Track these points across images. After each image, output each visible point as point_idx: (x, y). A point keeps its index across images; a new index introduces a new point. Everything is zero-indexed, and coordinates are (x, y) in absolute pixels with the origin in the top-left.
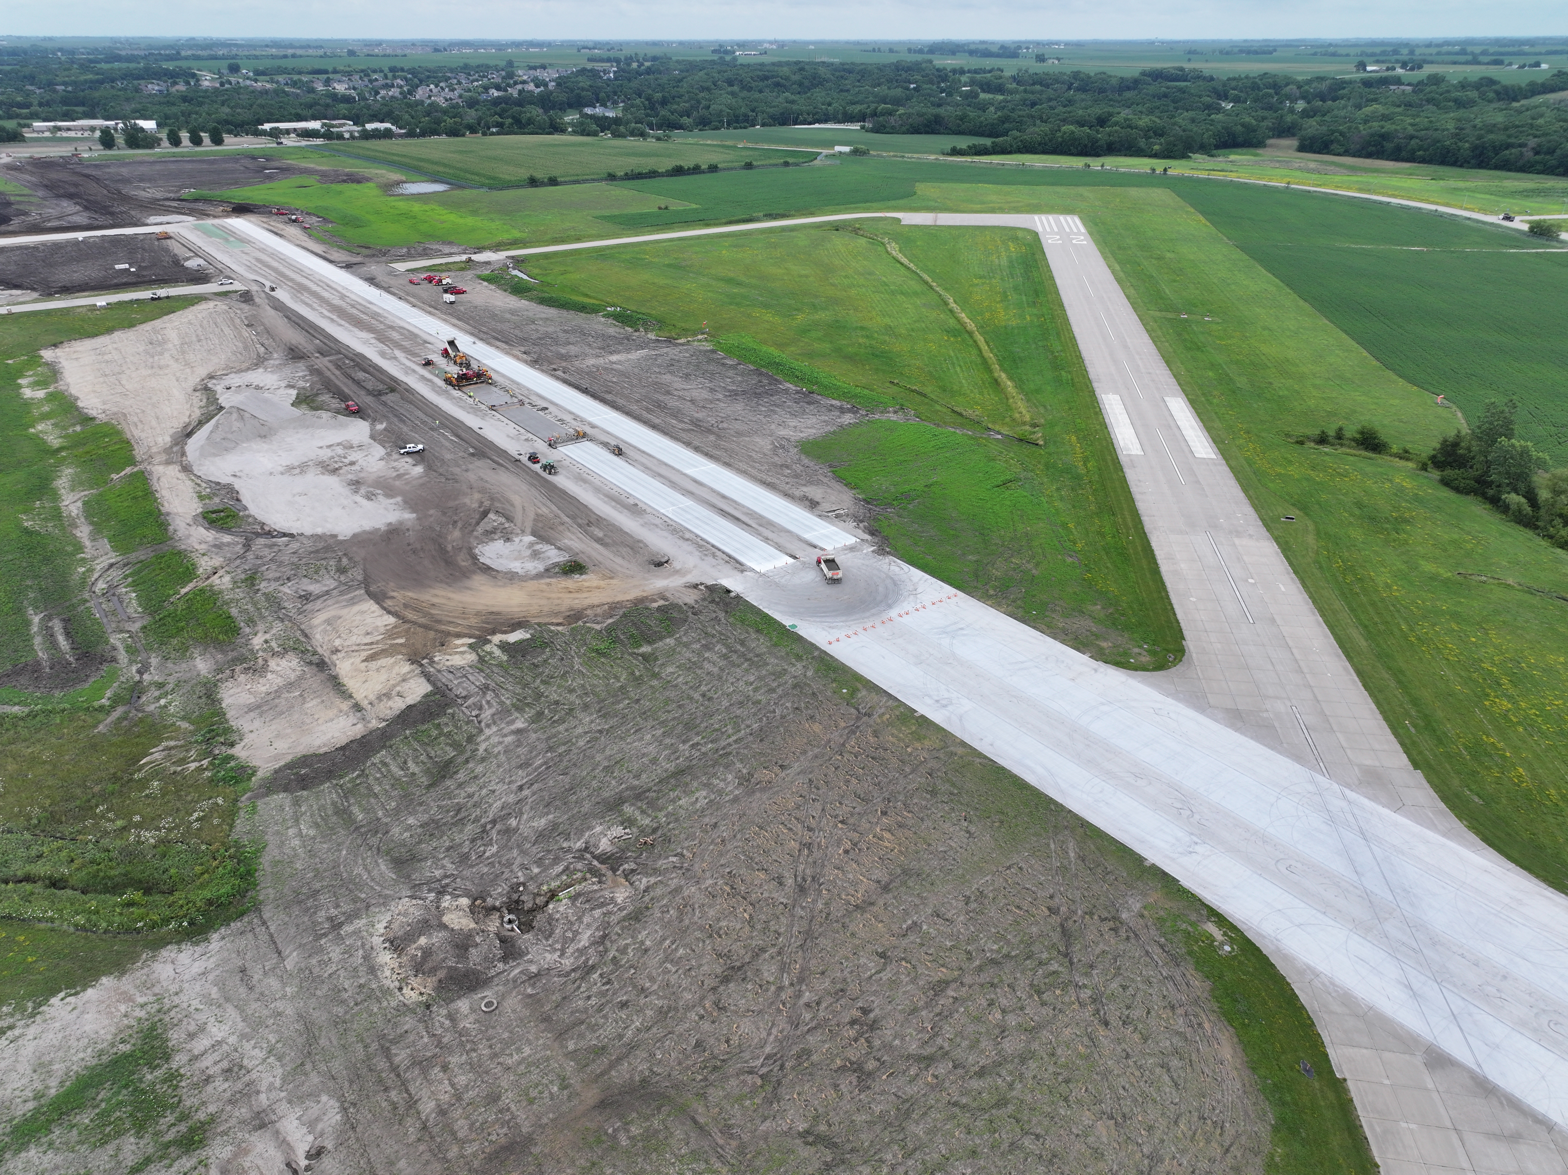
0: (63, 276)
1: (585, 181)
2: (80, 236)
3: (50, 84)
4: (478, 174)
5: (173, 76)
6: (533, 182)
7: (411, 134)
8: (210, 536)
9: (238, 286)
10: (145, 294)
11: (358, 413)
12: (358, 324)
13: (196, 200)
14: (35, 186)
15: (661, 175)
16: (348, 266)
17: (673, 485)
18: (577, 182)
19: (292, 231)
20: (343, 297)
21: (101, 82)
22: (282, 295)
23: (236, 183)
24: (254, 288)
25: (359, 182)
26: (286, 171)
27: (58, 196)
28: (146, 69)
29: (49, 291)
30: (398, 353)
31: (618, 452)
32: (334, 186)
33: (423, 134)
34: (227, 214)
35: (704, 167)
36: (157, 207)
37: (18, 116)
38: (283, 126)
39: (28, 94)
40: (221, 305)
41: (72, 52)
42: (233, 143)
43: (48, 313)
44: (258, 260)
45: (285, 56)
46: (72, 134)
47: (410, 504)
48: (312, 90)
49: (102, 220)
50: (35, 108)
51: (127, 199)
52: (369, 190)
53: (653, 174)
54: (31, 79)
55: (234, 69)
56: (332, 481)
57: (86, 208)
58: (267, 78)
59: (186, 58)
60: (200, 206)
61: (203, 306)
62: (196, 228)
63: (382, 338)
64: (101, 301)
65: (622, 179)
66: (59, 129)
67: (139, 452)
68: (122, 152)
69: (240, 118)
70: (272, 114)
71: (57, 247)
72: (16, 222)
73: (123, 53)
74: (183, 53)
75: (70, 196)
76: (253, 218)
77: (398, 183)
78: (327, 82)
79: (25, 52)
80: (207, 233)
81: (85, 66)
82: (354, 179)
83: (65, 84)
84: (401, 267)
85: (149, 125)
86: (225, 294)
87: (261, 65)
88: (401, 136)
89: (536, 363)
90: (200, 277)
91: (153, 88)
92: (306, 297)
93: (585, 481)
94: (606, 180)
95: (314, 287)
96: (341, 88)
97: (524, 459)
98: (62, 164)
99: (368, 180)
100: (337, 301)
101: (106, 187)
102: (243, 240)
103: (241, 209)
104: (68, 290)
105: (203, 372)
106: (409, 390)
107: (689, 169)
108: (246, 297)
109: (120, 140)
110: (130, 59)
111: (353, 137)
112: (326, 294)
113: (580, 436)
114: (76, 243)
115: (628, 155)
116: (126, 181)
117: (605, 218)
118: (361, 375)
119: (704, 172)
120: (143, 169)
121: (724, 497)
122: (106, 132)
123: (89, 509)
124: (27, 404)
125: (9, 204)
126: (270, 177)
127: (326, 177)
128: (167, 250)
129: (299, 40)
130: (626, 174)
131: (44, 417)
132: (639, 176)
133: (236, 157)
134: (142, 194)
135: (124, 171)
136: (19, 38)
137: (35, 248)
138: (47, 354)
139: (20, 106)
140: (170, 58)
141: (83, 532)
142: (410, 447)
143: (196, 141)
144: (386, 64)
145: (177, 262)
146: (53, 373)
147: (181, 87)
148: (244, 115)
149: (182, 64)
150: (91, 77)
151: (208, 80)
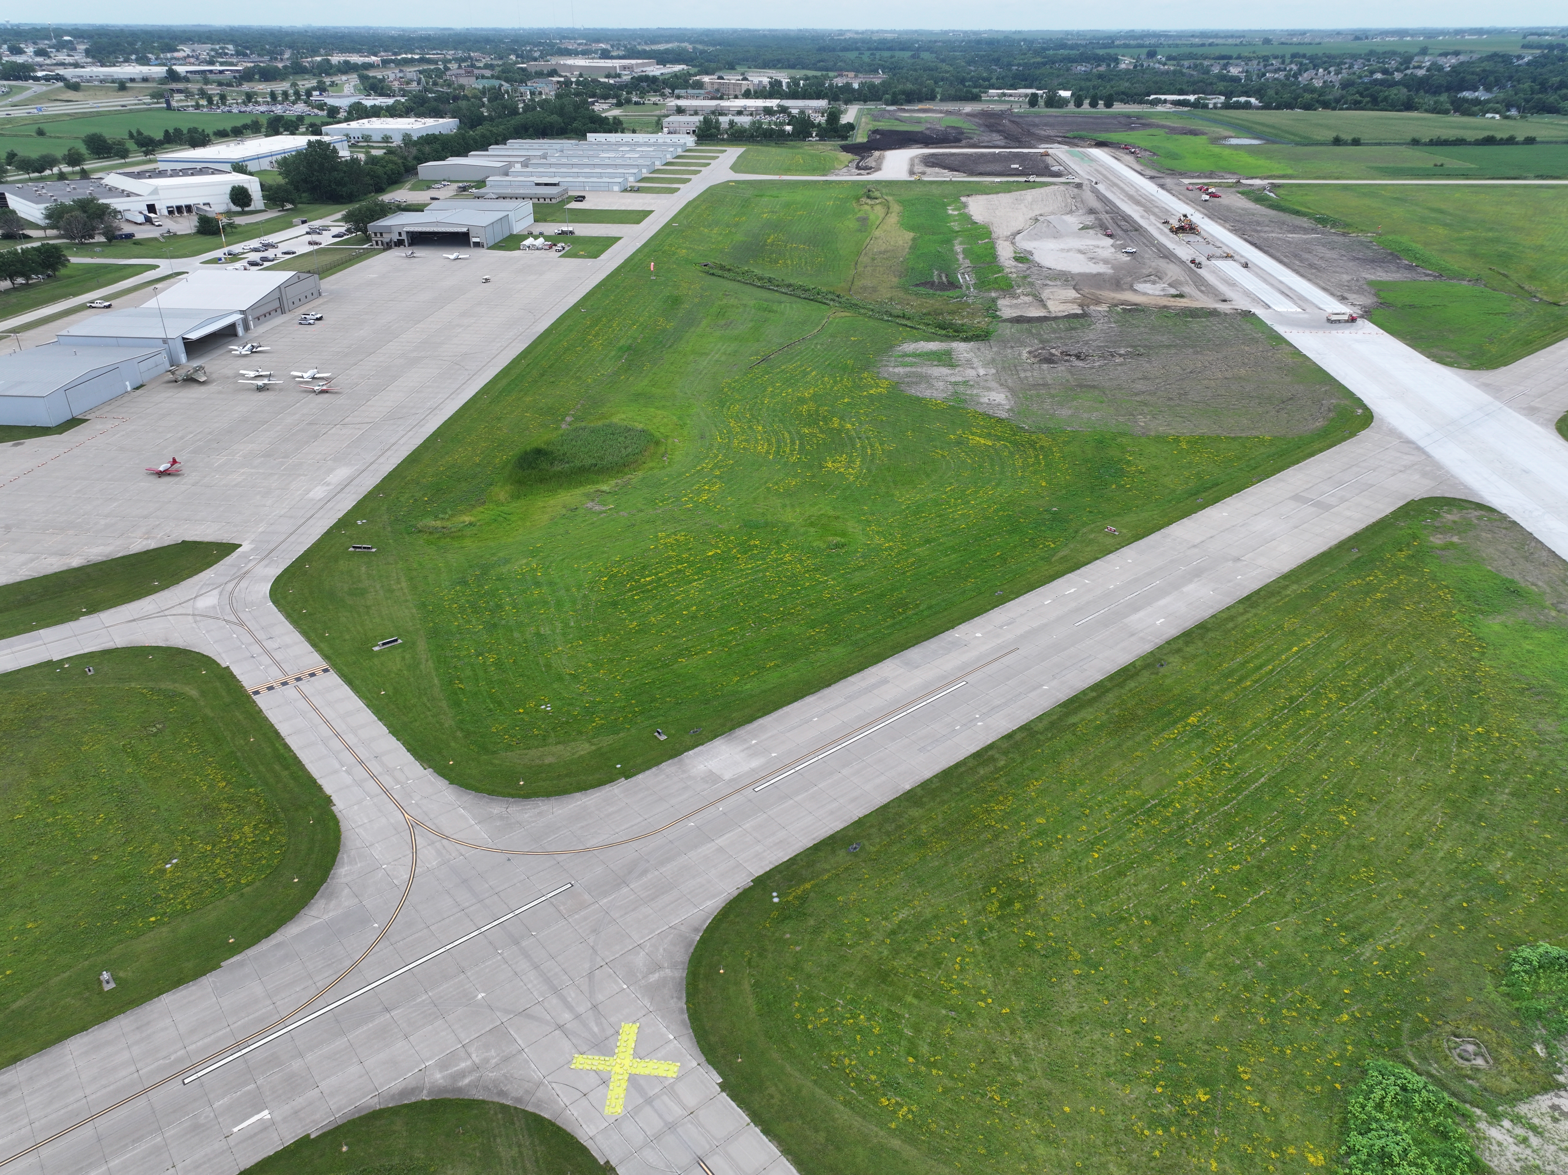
0: (981, 169)
1: (1386, 144)
2: (997, 151)
3: (1010, 65)
4: (1293, 134)
5: (1099, 60)
6: (1337, 142)
8: (1015, 263)
9: (1077, 180)
10: (1023, 179)
11: (1110, 236)
12: (1138, 203)
13: (1075, 138)
14: (979, 125)
15: (1470, 144)
16: (1152, 178)
17: (1265, 281)
18: (1380, 144)
19: (1129, 159)
20: (1137, 190)
21: (1044, 64)
22: (1101, 187)
23: (1107, 131)
24: (1086, 182)
25: (1196, 134)
26: (1145, 126)
27: (992, 131)
28: (1081, 54)
29: (972, 173)
30: (1152, 218)
31: (1246, 266)
32: (1176, 137)
34: (1090, 146)
35: (1520, 138)
36: (1049, 140)
37: (980, 86)
38: (1163, 97)
39: (991, 72)
40: (1062, 188)
41: (1032, 42)
42: (1118, 108)
43: (969, 182)
44: (1096, 170)
45: (1203, 45)
46: (1012, 99)
47: (1113, 268)
48: (1207, 72)
49: (1013, 144)
50: (994, 80)
51: (1030, 134)
52: (1201, 140)
53: (1460, 142)
54: (997, 61)
55: (1151, 55)
56: (1081, 256)
57: (1006, 138)
58: (1175, 62)
59: (1118, 47)
60: (1076, 141)
61: (1052, 187)
62: (1067, 152)
63: (1147, 210)
64: (998, 179)
65: (1425, 144)
66: (1004, 95)
67: (994, 236)
68: (1041, 109)
69: (1135, 91)
70: (1161, 88)
71: (983, 155)
72: (964, 142)
73: (1070, 42)
74: (1117, 43)
75: (998, 131)
76: (1106, 149)
77: (1226, 138)
78: (1225, 66)
79: (998, 41)
80: (1072, 155)
81: (1037, 53)
82: (1194, 133)
83: (1019, 65)
84: (1186, 181)
85: (1065, 94)
86: (1068, 183)
87: (1174, 52)
88: (1258, 108)
89: (1235, 231)
90: (1058, 175)
91: (1081, 68)
92: (1115, 189)
93: (1214, 272)
94: (1408, 144)
95: (1122, 185)
96: (1234, 71)
97: (1188, 262)
98: (1001, 115)
99: (1203, 134)
100: (1132, 192)
101: (1022, 128)
102: (1092, 160)
103: (1100, 144)
104: (981, 174)
105: (1038, 213)
106: (1146, 231)
107: (1502, 139)
108: (1079, 186)
109: (1041, 102)
110: (1072, 47)
111: (1215, 107)
112: (1127, 189)
113: (1228, 257)
114: (994, 154)
115: (1452, 127)
116: (1036, 125)
117: (1377, 168)
118: (1123, 223)
119: (1517, 143)
120: (1051, 120)
121: (1290, 289)
122: (1035, 96)
123: (964, 251)
124: (949, 215)
125: (963, 133)
126: (1133, 129)
127: (1173, 131)
128: (1044, 161)
129: (1223, 31)
130: (1431, 140)
131: (955, 221)
132: (1445, 143)
133: (1115, 116)
134: (1043, 133)
135: (1037, 120)
136: (997, 31)
137: (971, 155)
138: (963, 199)
139: (984, 80)
140: (1105, 46)
141: (961, 257)
142: (1129, 249)
143: (1093, 104)
144: (1288, 51)
145: (1047, 167)
146: (965, 206)
147: (1103, 68)
148: (1140, 88)
149: (1112, 51)
150: (1039, 59)
151: (1126, 63)
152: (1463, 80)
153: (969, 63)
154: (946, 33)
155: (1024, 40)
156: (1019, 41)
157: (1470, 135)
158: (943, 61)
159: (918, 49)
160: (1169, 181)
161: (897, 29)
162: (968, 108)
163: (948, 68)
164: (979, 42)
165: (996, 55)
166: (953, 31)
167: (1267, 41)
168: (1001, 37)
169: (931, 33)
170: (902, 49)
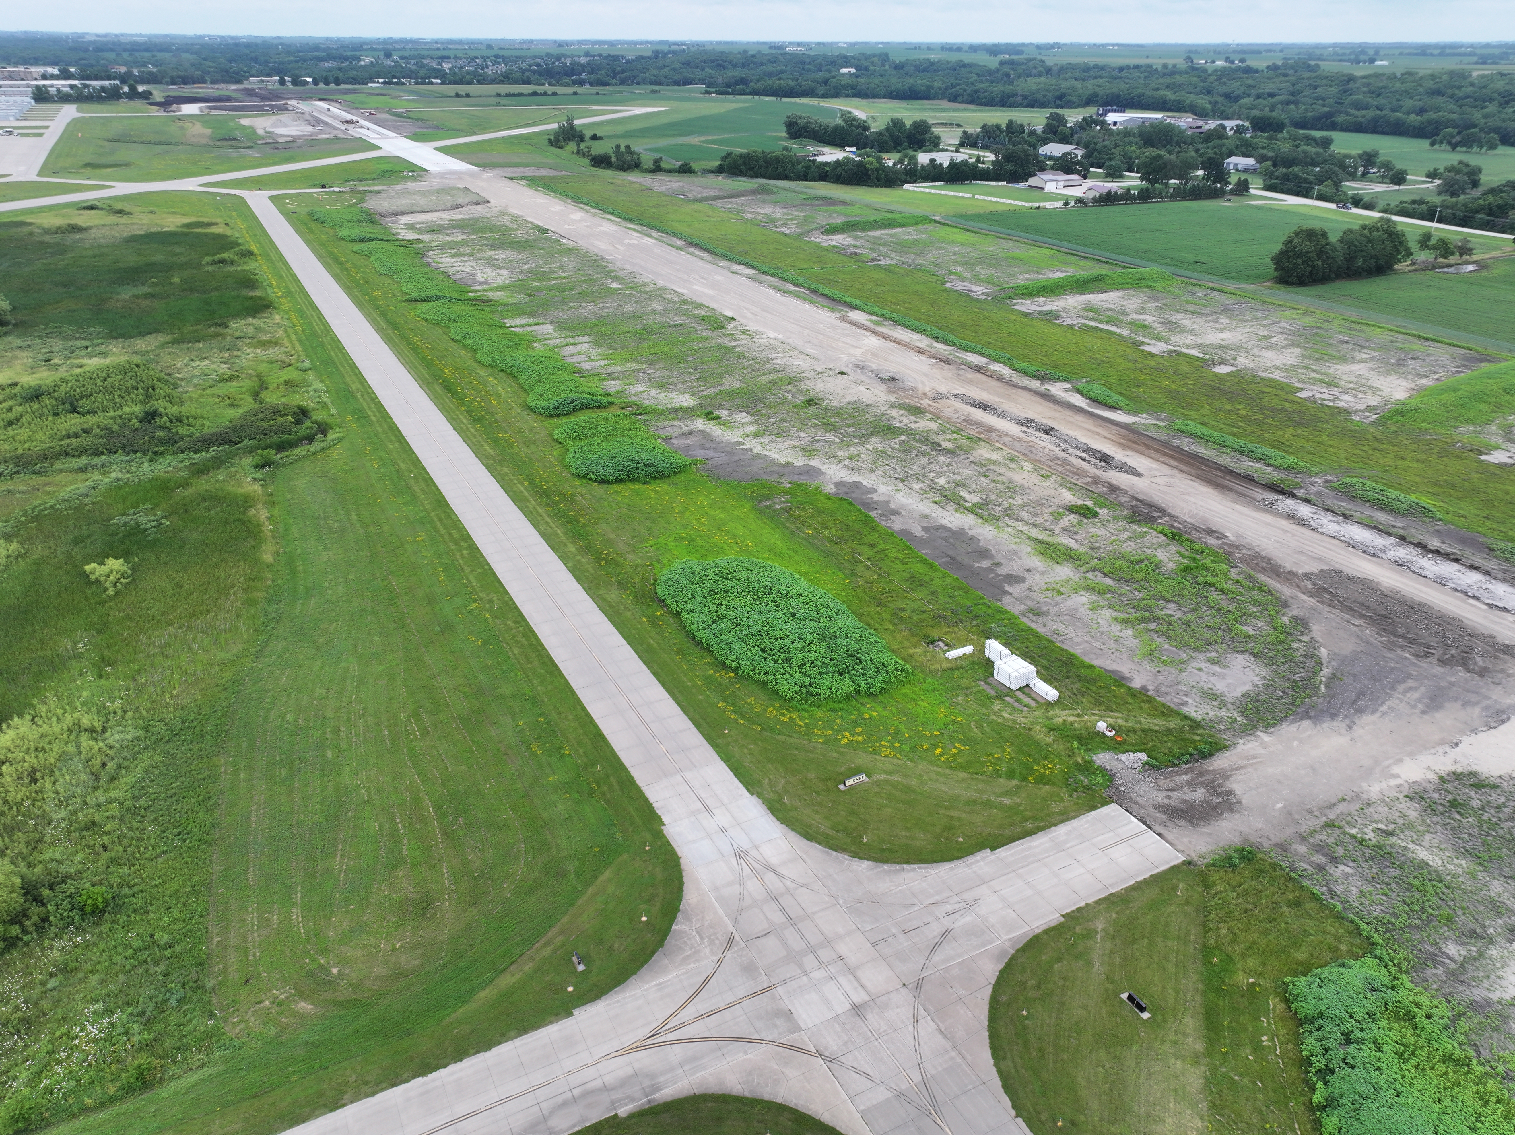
0: (245, 110)
2: (255, 103)
3: (266, 62)
4: (441, 95)
5: (344, 59)
6: (458, 96)
7: (442, 84)
9: (300, 112)
10: (272, 113)
13: (308, 97)
14: (242, 93)
20: (331, 112)
21: (297, 62)
22: (314, 112)
24: (305, 113)
26: (355, 92)
27: (250, 96)
28: (330, 55)
29: (240, 111)
33: (450, 83)
35: (550, 92)
36: (291, 98)
37: (243, 76)
39: (250, 66)
40: (289, 115)
41: (287, 46)
42: (343, 86)
44: (315, 109)
49: (265, 100)
50: (253, 72)
51: (278, 96)
52: (388, 97)
54: (254, 59)
55: (388, 55)
57: (261, 98)
58: (402, 60)
59: (366, 50)
61: (286, 115)
62: (300, 102)
63: (333, 118)
64: (257, 113)
66: (261, 80)
69: (361, 77)
71: (245, 105)
72: (233, 100)
75: (256, 96)
77: (398, 97)
80: (303, 103)
81: (291, 53)
82: (385, 96)
83: (275, 62)
85: (308, 80)
86: (293, 113)
87: (410, 53)
88: (437, 84)
91: (330, 65)
95: (325, 111)
98: (257, 89)
100: (328, 113)
101: (271, 94)
102: (314, 105)
105: (279, 121)
108: (300, 114)
111: (409, 84)
114: (253, 104)
116: (283, 93)
120: (294, 90)
125: (232, 97)
126: (346, 94)
134: (287, 95)
135: (284, 90)
137: (238, 105)
139: (245, 71)
143: (326, 84)
145: (285, 108)
147: (345, 64)
149: (358, 53)
150: (292, 58)
151: (367, 60)
152: (573, 69)
153: (230, 61)
154: (201, 37)
155: (282, 44)
156: (277, 45)
157: (526, 92)
158: (205, 59)
159: (178, 49)
160: (353, 111)
161: (144, 33)
162: (234, 87)
163: (211, 64)
164: (237, 45)
165: (253, 55)
166: (208, 36)
167: (489, 47)
168: (259, 41)
169: (185, 37)
170: (160, 51)
